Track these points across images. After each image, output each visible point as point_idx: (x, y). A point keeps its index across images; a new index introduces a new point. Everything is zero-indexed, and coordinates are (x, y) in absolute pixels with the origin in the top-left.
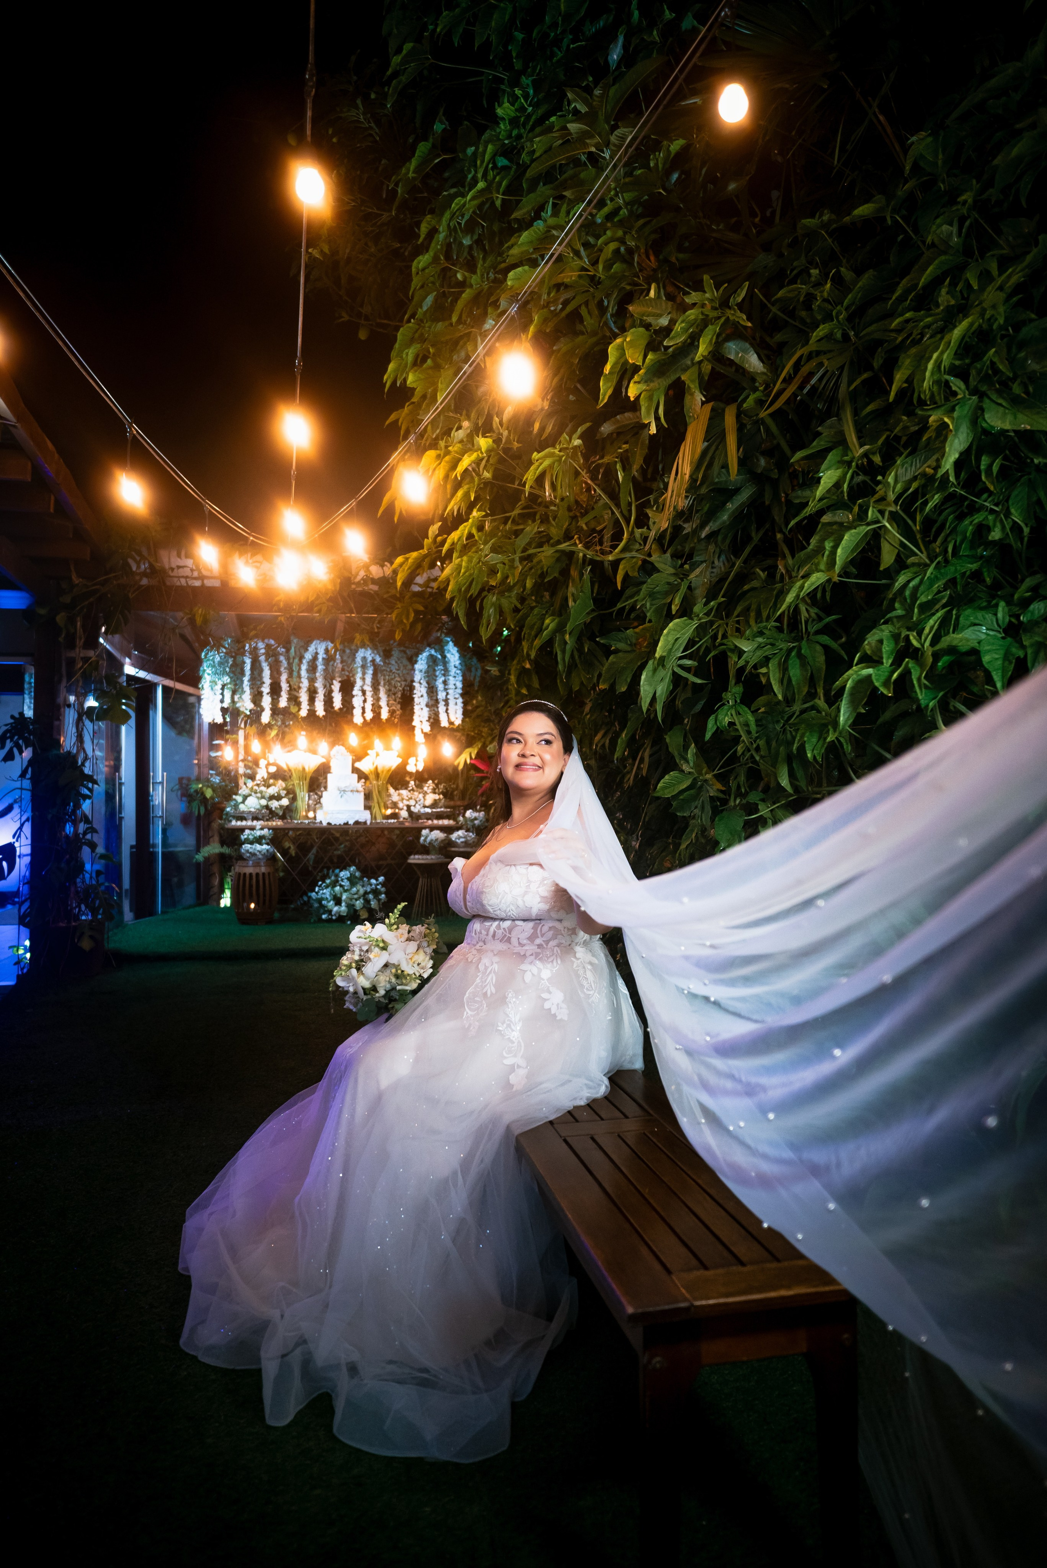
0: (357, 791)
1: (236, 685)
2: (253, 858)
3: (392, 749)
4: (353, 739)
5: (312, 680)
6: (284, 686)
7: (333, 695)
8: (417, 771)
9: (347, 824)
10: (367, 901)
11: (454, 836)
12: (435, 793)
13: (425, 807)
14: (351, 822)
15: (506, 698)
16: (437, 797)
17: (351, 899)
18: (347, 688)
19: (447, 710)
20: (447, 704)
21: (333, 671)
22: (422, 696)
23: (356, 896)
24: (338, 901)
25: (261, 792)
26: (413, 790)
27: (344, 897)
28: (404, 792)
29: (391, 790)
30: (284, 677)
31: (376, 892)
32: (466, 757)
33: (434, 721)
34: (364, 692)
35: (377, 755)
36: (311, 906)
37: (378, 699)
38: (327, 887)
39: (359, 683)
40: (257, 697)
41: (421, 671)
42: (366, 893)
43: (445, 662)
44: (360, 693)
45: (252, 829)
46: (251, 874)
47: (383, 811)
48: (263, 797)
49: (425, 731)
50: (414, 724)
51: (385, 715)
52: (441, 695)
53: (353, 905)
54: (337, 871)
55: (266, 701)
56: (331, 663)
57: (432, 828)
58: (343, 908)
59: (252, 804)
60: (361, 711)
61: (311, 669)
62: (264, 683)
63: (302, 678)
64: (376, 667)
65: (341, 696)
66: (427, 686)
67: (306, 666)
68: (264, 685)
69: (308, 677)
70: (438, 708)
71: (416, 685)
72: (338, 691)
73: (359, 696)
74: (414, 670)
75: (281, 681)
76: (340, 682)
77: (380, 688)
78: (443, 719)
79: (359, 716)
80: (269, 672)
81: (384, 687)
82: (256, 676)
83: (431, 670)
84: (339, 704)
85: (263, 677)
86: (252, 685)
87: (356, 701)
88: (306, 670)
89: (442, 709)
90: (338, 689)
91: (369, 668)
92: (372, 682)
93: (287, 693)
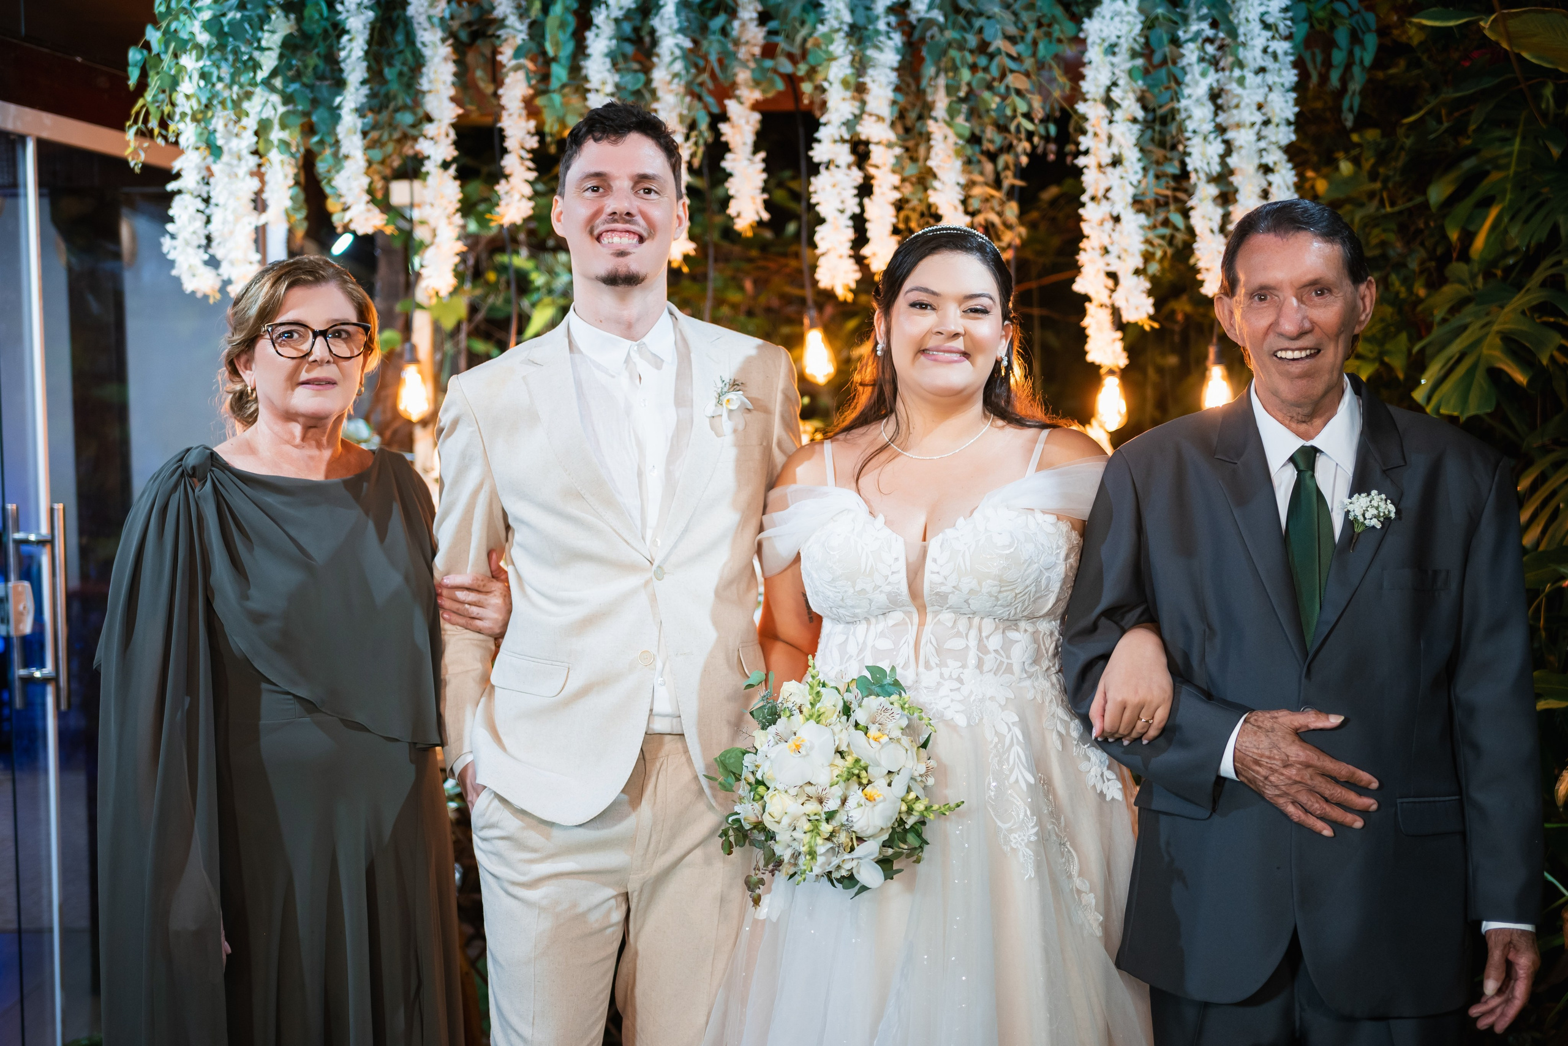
1: (309, 129)
6: (516, 129)
7: (727, 164)
15: (1468, 164)
21: (726, 59)
22: (1116, 162)
30: (513, 92)
33: (1171, 272)
34: (860, 151)
37: (925, 179)
39: (839, 107)
40: (399, 180)
44: (844, 155)
49: (1128, 316)
50: (1079, 286)
52: (1202, 154)
55: (439, 199)
56: (717, 22)
60: (850, 234)
61: (629, 49)
62: (429, 119)
63: (588, 91)
64: (917, 35)
65: (765, 170)
66: (1140, 114)
67: (611, 39)
68: (429, 129)
69: (617, 86)
70: (1186, 213)
71: (1092, 111)
72: (749, 148)
73: (838, 166)
74: (1081, 43)
75: (503, 108)
76: (756, 107)
77: (932, 126)
78: (1208, 266)
79: (841, 257)
80: (451, 68)
81: (949, 124)
82: (394, 87)
83: (1161, 34)
84: (754, 203)
85: (424, 93)
86: (375, 126)
87: (828, 188)
88: (607, 55)
89: (1203, 217)
90: (750, 138)
91: (882, 38)
92: (894, 103)
93: (527, 159)
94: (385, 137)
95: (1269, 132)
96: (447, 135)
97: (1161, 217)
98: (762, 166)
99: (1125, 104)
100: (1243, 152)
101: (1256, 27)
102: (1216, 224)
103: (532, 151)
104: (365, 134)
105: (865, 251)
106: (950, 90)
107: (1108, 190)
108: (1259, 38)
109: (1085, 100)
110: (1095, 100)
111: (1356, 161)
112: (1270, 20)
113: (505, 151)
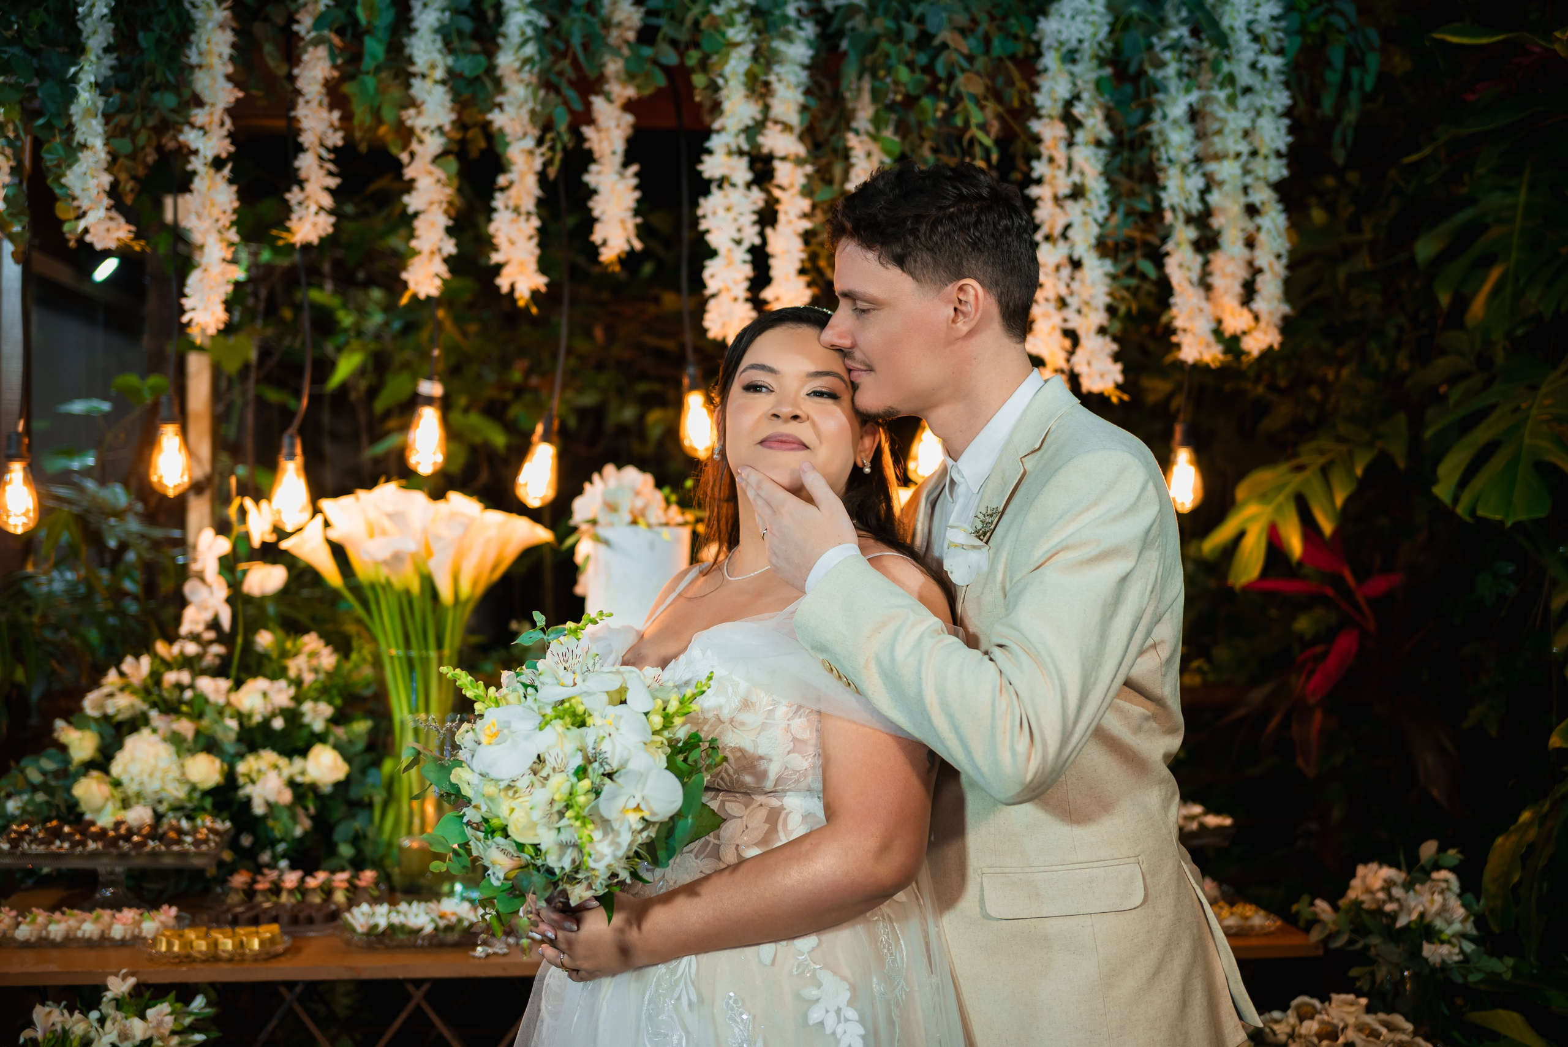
1: (32, 110)
5: (474, 93)
6: (315, 122)
7: (590, 178)
15: (1464, 216)
19: (1206, 270)
20: (1206, 242)
21: (593, 44)
22: (1077, 193)
25: (198, 708)
30: (312, 73)
33: (1142, 331)
34: (760, 167)
41: (1072, 54)
44: (741, 172)
49: (1091, 384)
52: (1178, 191)
60: (748, 271)
61: (467, 24)
62: (199, 103)
63: (414, 75)
64: (834, 25)
65: (637, 188)
66: (1107, 136)
67: (443, 11)
68: (200, 116)
69: (450, 71)
70: (1158, 258)
71: (1050, 131)
72: (618, 159)
73: (733, 185)
74: (1035, 45)
75: (298, 93)
76: (629, 106)
77: (852, 140)
78: (1187, 325)
79: (736, 299)
80: (228, 36)
81: (875, 138)
82: (151, 58)
83: (1137, 37)
84: (625, 229)
85: (192, 68)
86: (123, 108)
87: (721, 212)
88: (437, 31)
89: (1181, 266)
90: (620, 146)
91: (791, 28)
92: (804, 109)
93: (330, 161)
94: (137, 123)
95: (1257, 165)
96: (222, 124)
97: (1127, 264)
98: (634, 181)
99: (1089, 122)
100: (1226, 188)
101: (1244, 39)
102: (1195, 275)
103: (335, 150)
104: (107, 117)
105: (767, 294)
106: (876, 95)
107: (1068, 227)
108: (1246, 50)
109: (1039, 117)
110: (1051, 117)
111: (1330, 208)
112: (1259, 29)
113: (300, 149)
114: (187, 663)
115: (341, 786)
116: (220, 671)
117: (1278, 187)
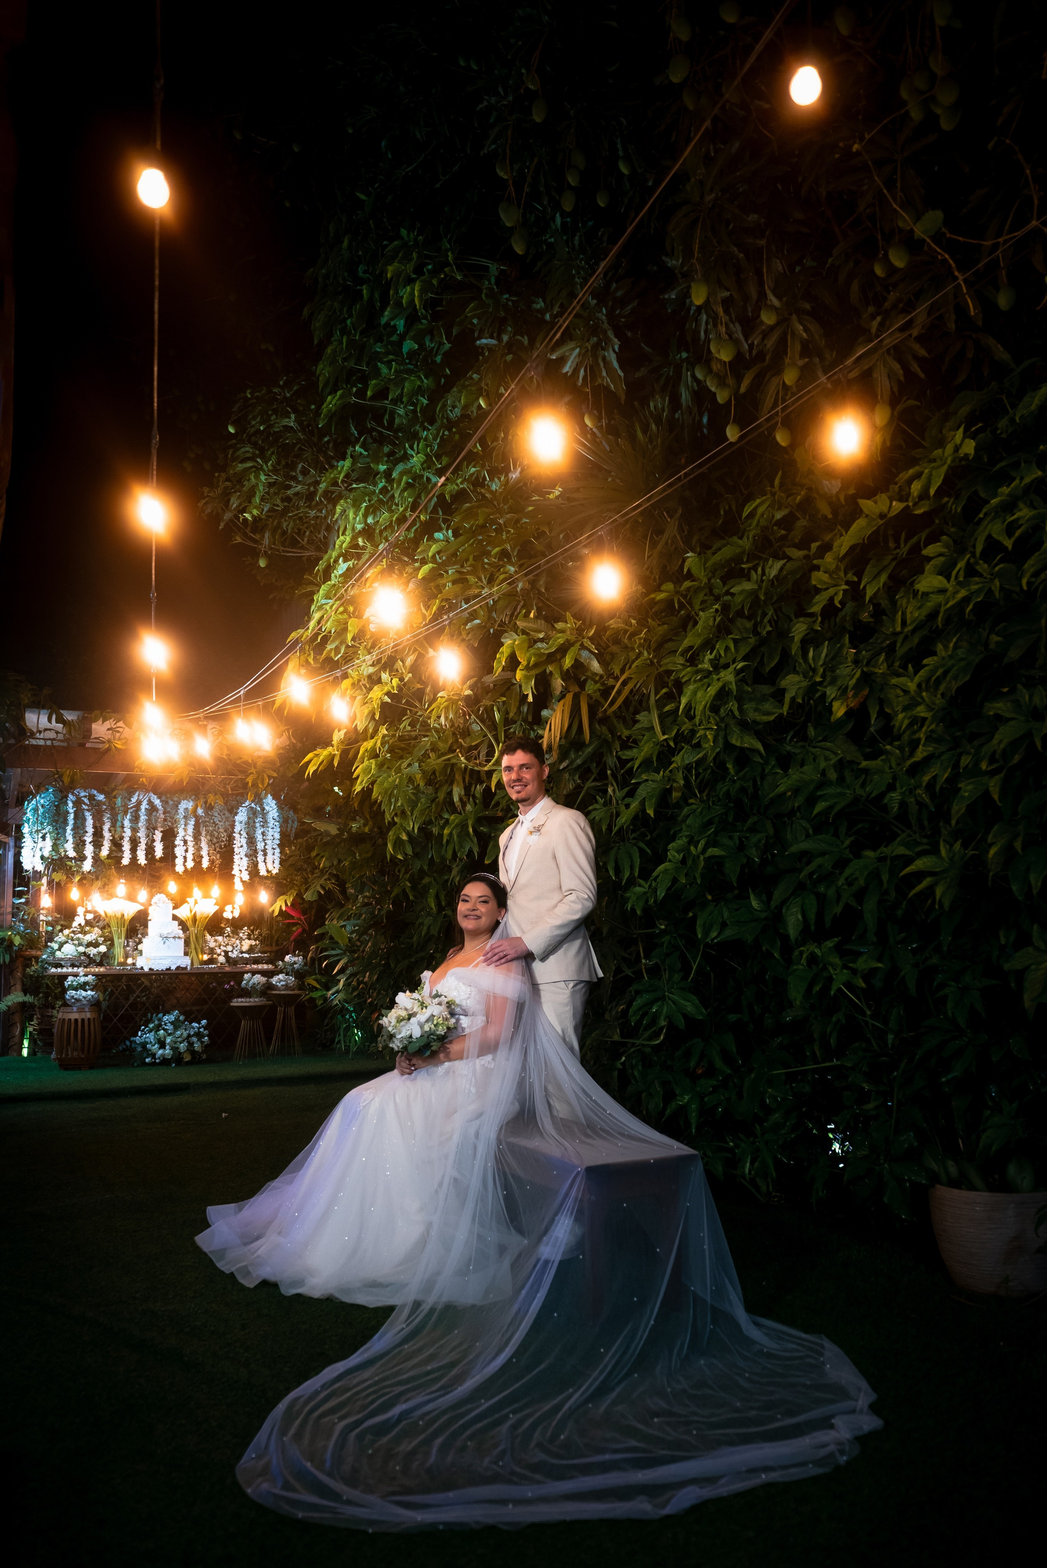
0: (179, 938)
1: (58, 834)
2: (78, 1004)
3: (210, 897)
4: (172, 887)
5: (135, 830)
6: (107, 835)
7: (155, 844)
8: (234, 918)
9: (169, 969)
10: (191, 1044)
11: (274, 980)
12: (249, 939)
13: (242, 952)
14: (173, 968)
16: (253, 943)
17: (175, 1043)
18: (169, 837)
19: (265, 859)
20: (265, 855)
21: (156, 821)
22: (242, 846)
23: (179, 1039)
24: (162, 1045)
25: (78, 939)
26: (229, 936)
27: (168, 1040)
28: (220, 938)
29: (208, 937)
30: (106, 827)
31: (199, 1035)
32: (280, 904)
33: (253, 870)
34: (185, 842)
35: (196, 903)
36: (135, 1050)
37: (199, 849)
38: (150, 1031)
39: (181, 833)
40: (80, 845)
41: (241, 822)
42: (189, 1036)
43: (264, 813)
44: (182, 843)
45: (76, 975)
46: (76, 1020)
47: (200, 956)
48: (80, 944)
49: (244, 879)
50: (233, 873)
51: (205, 864)
52: (260, 846)
53: (178, 1048)
54: (160, 1015)
55: (89, 850)
56: (154, 814)
57: (254, 973)
58: (168, 1051)
59: (69, 950)
60: (183, 860)
61: (134, 819)
62: (87, 832)
63: (124, 827)
64: (199, 819)
66: (247, 837)
68: (87, 834)
69: (131, 827)
70: (256, 857)
71: (236, 835)
72: (160, 841)
73: (180, 846)
74: (234, 821)
75: (104, 830)
76: (162, 832)
77: (201, 838)
78: (262, 869)
81: (205, 837)
82: (80, 825)
83: (251, 821)
84: (161, 853)
85: (86, 827)
86: (75, 834)
87: (178, 850)
88: (129, 820)
89: (260, 859)
90: (160, 839)
91: (191, 820)
92: (193, 833)
94: (78, 836)
95: (275, 841)
97: (251, 858)
98: (163, 845)
99: (244, 834)
100: (269, 845)
106: (206, 830)
107: (240, 852)
109: (235, 833)
110: (237, 833)
114: (73, 932)
115: (105, 953)
116: (80, 933)
117: (278, 845)
